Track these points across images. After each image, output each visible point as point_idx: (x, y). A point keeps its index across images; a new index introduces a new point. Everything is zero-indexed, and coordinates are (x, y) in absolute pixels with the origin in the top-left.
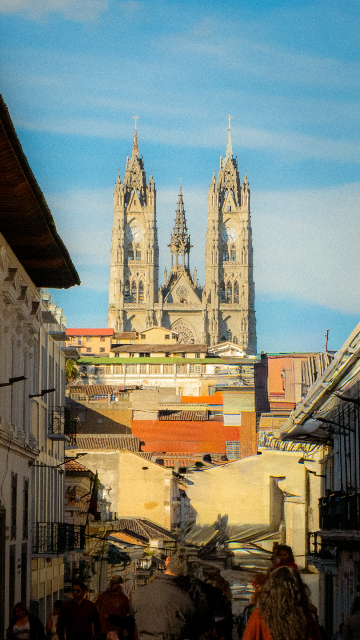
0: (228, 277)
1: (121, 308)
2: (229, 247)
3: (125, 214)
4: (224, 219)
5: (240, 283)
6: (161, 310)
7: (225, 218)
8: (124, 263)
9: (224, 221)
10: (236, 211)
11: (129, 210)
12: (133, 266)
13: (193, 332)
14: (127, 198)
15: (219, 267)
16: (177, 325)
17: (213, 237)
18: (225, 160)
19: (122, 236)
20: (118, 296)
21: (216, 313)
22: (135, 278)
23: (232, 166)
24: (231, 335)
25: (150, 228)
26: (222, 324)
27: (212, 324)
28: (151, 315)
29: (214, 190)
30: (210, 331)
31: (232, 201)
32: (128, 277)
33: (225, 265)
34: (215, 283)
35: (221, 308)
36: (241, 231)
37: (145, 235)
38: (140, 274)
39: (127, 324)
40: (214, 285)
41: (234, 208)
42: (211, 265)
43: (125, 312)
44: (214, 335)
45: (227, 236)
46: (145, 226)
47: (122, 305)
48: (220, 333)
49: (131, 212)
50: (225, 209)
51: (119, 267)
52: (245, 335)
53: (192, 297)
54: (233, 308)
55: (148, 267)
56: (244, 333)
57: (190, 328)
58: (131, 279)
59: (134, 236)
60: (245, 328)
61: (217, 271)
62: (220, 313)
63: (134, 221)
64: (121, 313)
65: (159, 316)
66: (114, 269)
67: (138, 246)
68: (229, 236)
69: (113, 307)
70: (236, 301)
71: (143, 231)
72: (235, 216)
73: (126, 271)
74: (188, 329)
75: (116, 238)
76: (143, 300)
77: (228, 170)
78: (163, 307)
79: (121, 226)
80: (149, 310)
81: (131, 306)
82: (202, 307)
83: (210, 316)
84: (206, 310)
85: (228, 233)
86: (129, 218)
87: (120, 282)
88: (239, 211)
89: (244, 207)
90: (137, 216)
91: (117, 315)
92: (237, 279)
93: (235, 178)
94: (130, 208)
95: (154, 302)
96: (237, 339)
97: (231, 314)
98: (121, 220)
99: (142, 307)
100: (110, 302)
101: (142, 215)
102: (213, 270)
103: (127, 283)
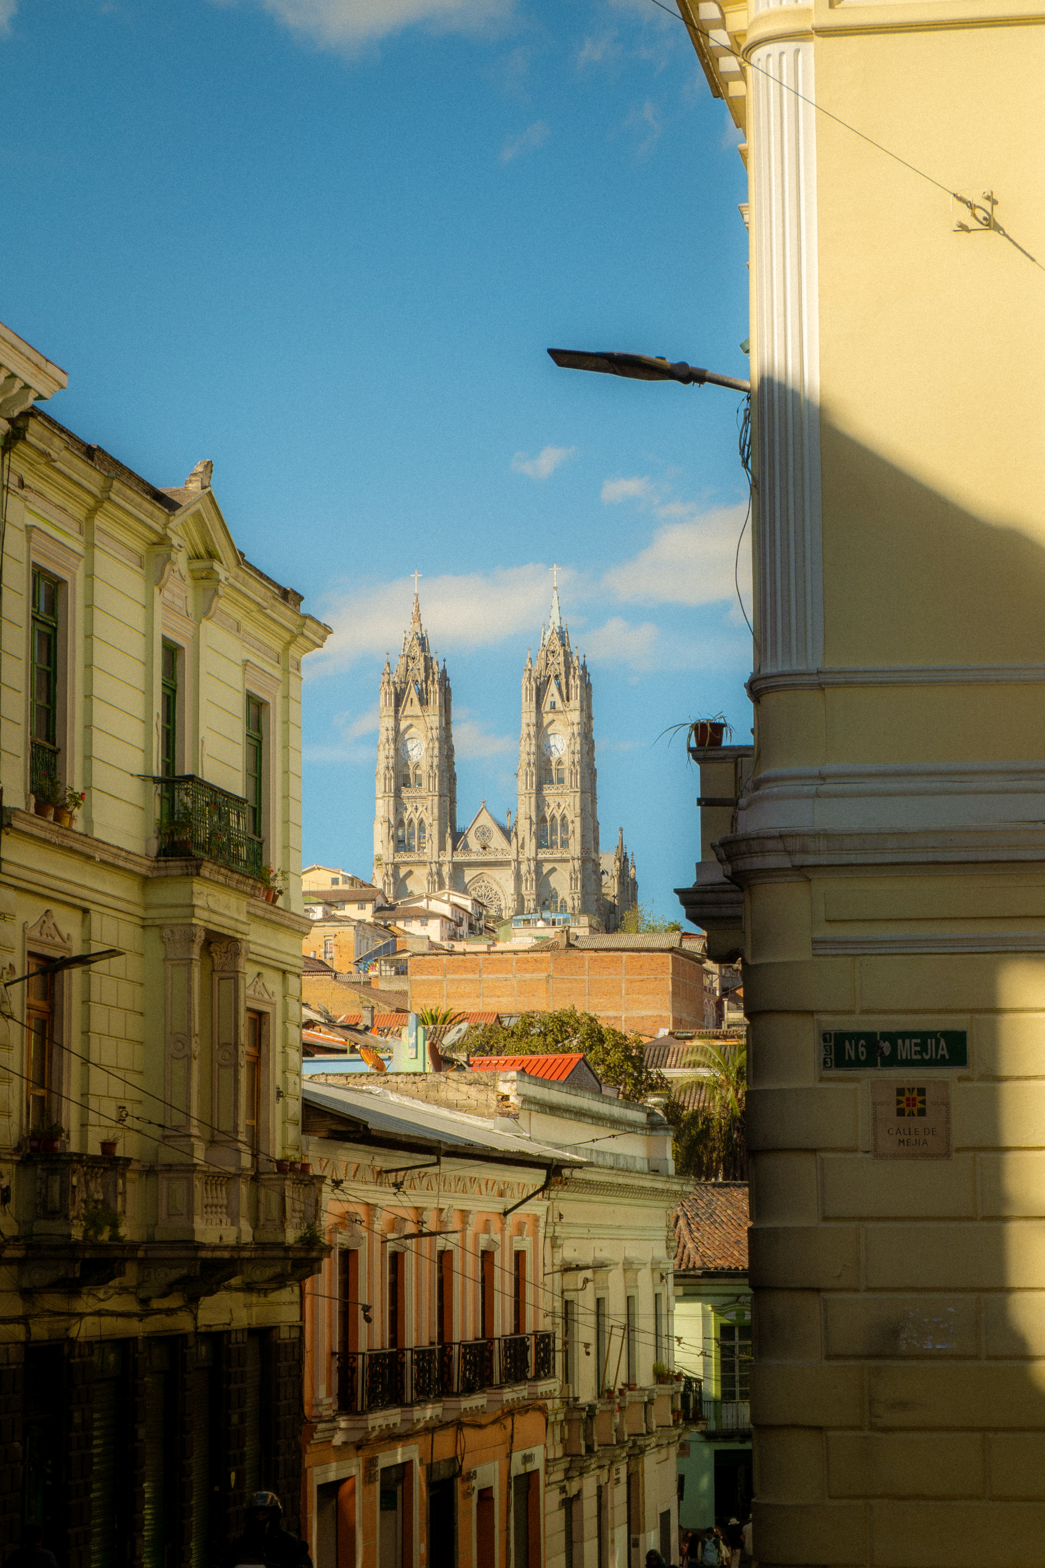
0: (551, 809)
1: (391, 860)
2: (554, 764)
3: (397, 720)
4: (546, 721)
5: (570, 817)
6: (449, 862)
7: (547, 719)
8: (395, 793)
9: (545, 725)
10: (562, 709)
11: (403, 713)
12: (408, 798)
13: (500, 893)
14: (399, 699)
15: (537, 794)
16: (477, 885)
17: (528, 749)
18: (549, 633)
19: (392, 753)
20: (385, 843)
21: (533, 864)
22: (412, 816)
23: (557, 643)
24: (557, 897)
25: (432, 739)
26: (542, 880)
27: (526, 880)
28: (434, 870)
29: (530, 678)
30: (524, 892)
31: (556, 694)
32: (401, 813)
33: (548, 790)
34: (530, 818)
35: (540, 856)
36: (568, 738)
37: (427, 749)
38: (420, 809)
39: (400, 885)
40: (528, 821)
41: (559, 705)
42: (524, 791)
43: (396, 866)
44: (528, 897)
45: (550, 747)
46: (427, 737)
47: (392, 856)
48: (538, 895)
49: (406, 717)
50: (547, 707)
51: (387, 799)
52: (576, 896)
53: (497, 840)
54: (558, 856)
55: (430, 798)
56: (575, 893)
57: (495, 887)
58: (406, 817)
59: (410, 753)
60: (576, 885)
61: (533, 800)
62: (539, 864)
63: (413, 730)
64: (390, 869)
65: (446, 870)
66: (380, 803)
67: (417, 766)
68: (553, 749)
69: (379, 860)
70: (565, 843)
71: (424, 745)
72: (561, 717)
73: (399, 807)
74: (492, 890)
75: (382, 755)
76: (425, 848)
77: (552, 648)
78: (453, 856)
79: (391, 737)
80: (431, 863)
81: (404, 857)
82: (512, 856)
83: (524, 868)
84: (517, 860)
85: (552, 743)
86: (403, 725)
87: (389, 821)
88: (567, 709)
89: (575, 703)
90: (415, 722)
91: (384, 871)
92: (566, 812)
93: (561, 659)
94: (404, 710)
95: (440, 850)
96: (566, 902)
97: (556, 865)
98: (390, 728)
99: (423, 858)
100: (375, 853)
101: (422, 721)
102: (527, 799)
103: (400, 823)
